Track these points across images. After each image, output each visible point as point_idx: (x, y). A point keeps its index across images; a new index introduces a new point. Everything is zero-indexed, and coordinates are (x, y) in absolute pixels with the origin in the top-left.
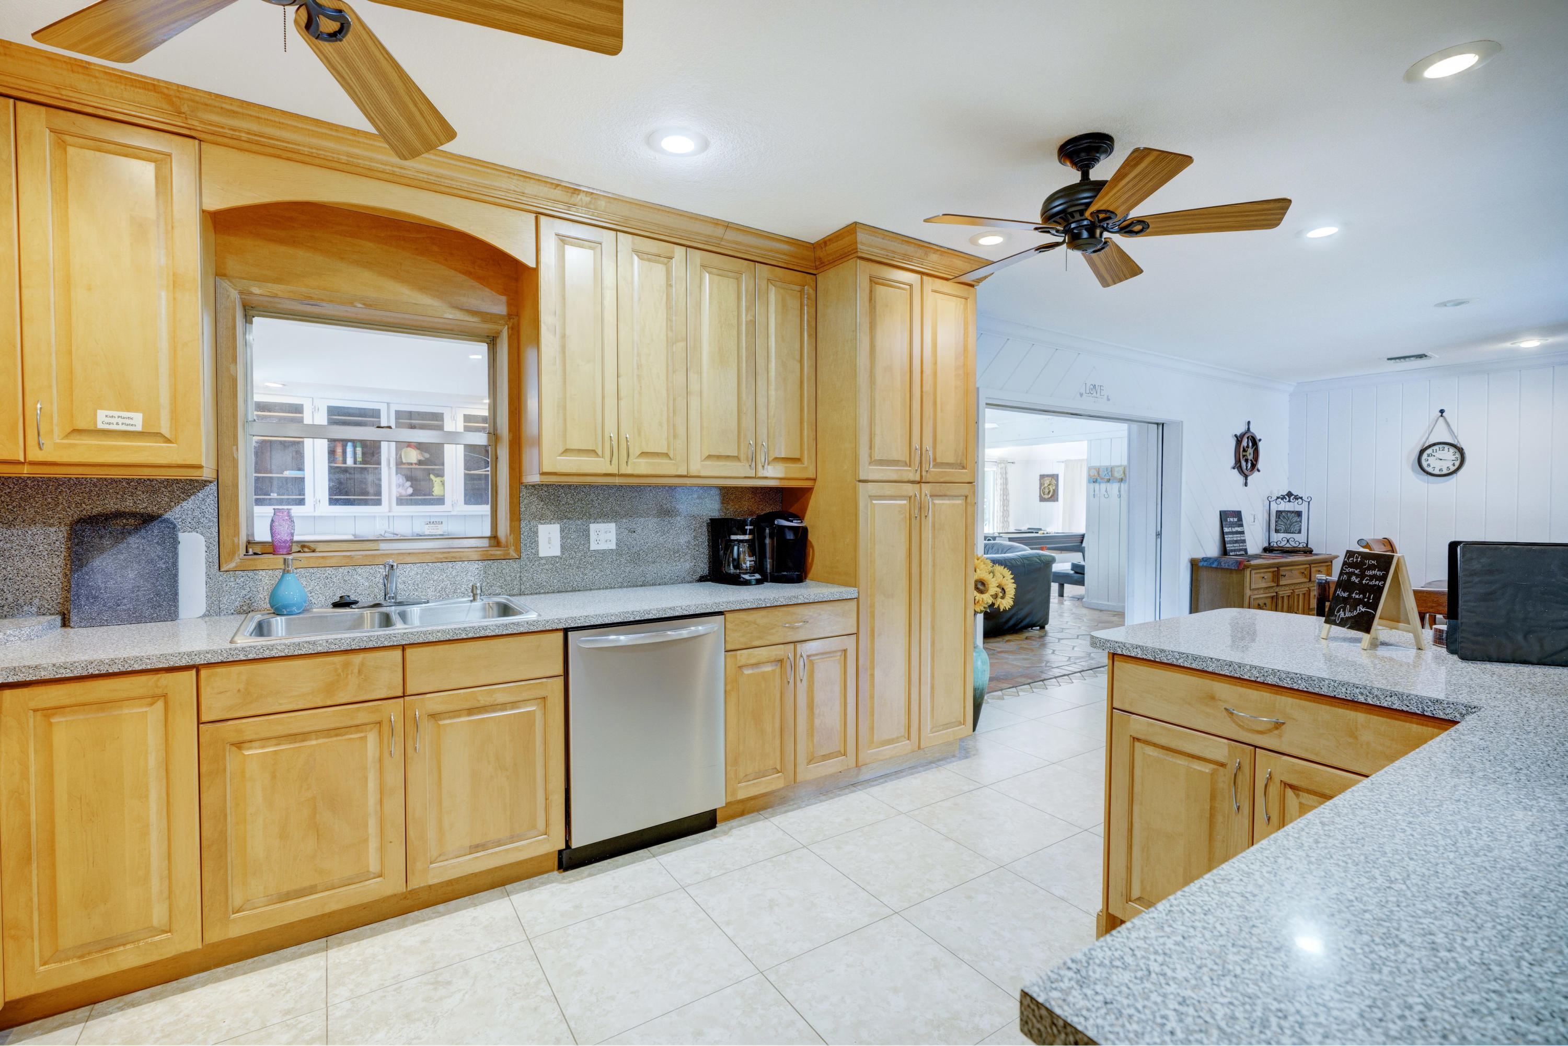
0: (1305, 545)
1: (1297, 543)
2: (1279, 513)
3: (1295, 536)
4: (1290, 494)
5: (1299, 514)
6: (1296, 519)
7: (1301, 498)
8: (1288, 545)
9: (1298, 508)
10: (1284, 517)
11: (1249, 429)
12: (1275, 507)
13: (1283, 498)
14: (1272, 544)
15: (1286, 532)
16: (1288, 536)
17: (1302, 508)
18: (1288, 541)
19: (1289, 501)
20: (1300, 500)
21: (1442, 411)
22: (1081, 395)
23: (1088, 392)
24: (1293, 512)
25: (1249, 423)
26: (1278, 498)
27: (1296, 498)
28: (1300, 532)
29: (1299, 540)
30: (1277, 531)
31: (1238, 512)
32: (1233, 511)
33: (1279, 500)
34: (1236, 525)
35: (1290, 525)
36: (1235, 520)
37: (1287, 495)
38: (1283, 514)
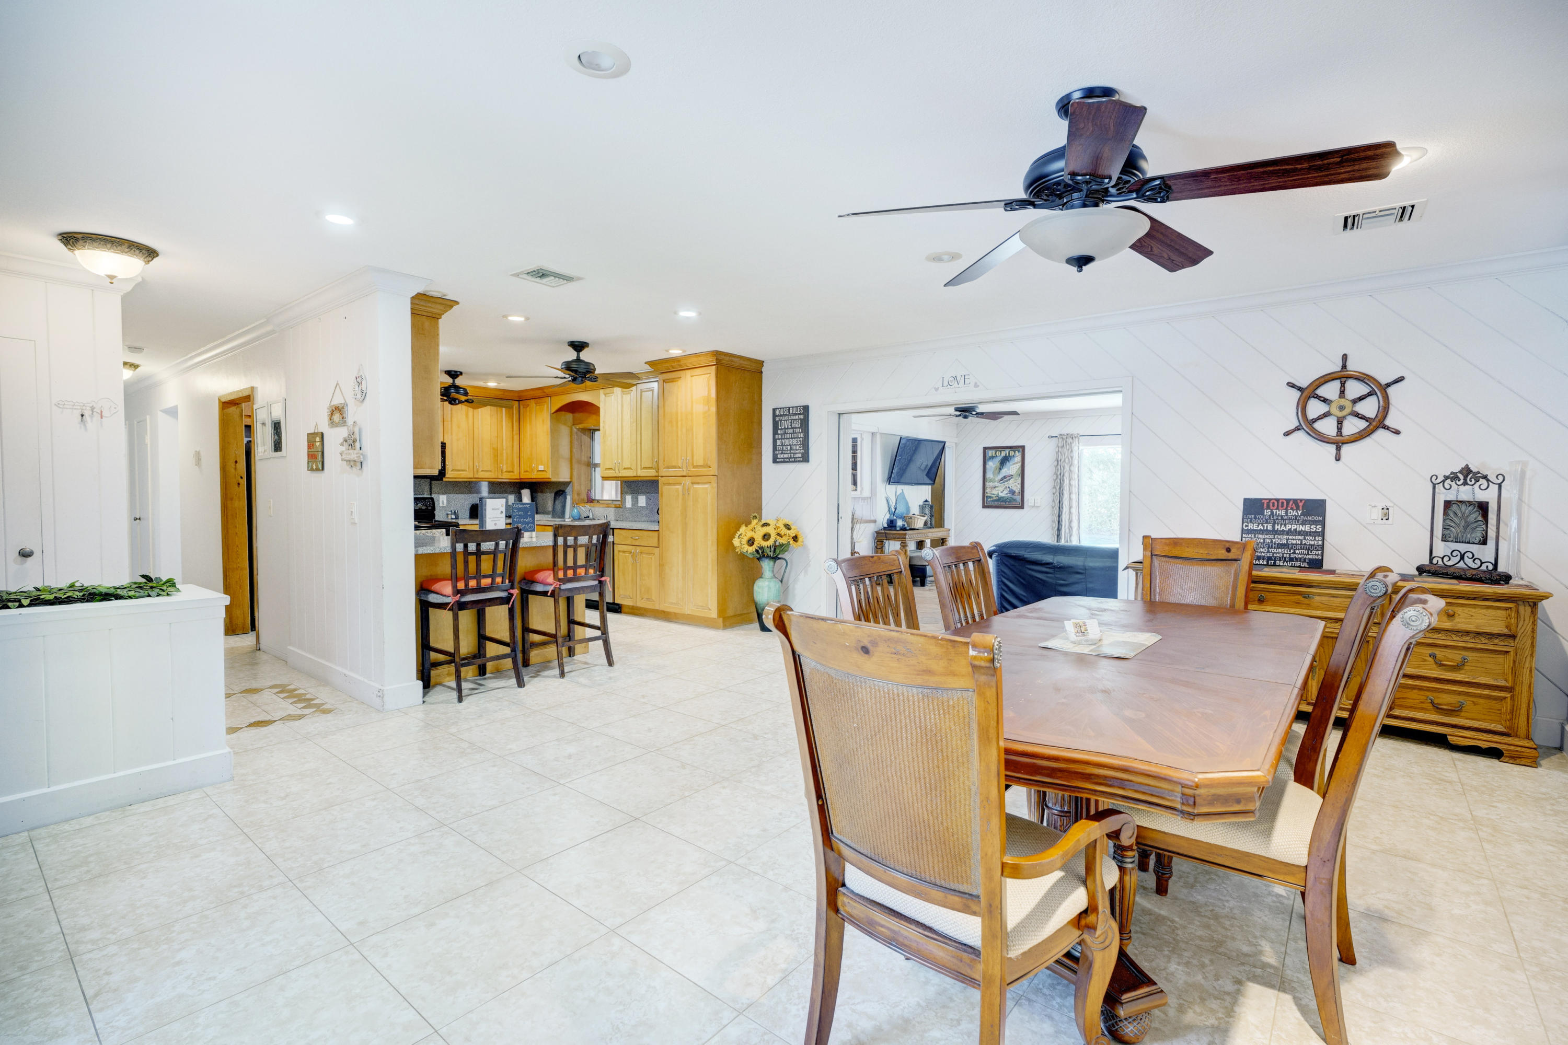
0: (1491, 567)
1: (1479, 564)
2: (1448, 504)
3: (1474, 548)
4: (1467, 471)
5: (1483, 508)
6: (1477, 515)
7: (1485, 478)
8: (1461, 564)
9: (1481, 496)
10: (1457, 514)
11: (1345, 366)
12: (1443, 496)
13: (1454, 477)
14: (1435, 561)
15: (1457, 540)
16: (1463, 547)
17: (1488, 495)
18: (1462, 558)
19: (1465, 483)
20: (1482, 481)
22: (937, 389)
23: (946, 383)
24: (1470, 503)
25: (1346, 356)
26: (1446, 478)
27: (1477, 478)
28: (1484, 542)
29: (1478, 556)
30: (1444, 539)
31: (1307, 501)
32: (1288, 501)
33: (1448, 481)
34: (1296, 519)
35: (1465, 528)
36: (1292, 513)
37: (1460, 472)
38: (1454, 507)
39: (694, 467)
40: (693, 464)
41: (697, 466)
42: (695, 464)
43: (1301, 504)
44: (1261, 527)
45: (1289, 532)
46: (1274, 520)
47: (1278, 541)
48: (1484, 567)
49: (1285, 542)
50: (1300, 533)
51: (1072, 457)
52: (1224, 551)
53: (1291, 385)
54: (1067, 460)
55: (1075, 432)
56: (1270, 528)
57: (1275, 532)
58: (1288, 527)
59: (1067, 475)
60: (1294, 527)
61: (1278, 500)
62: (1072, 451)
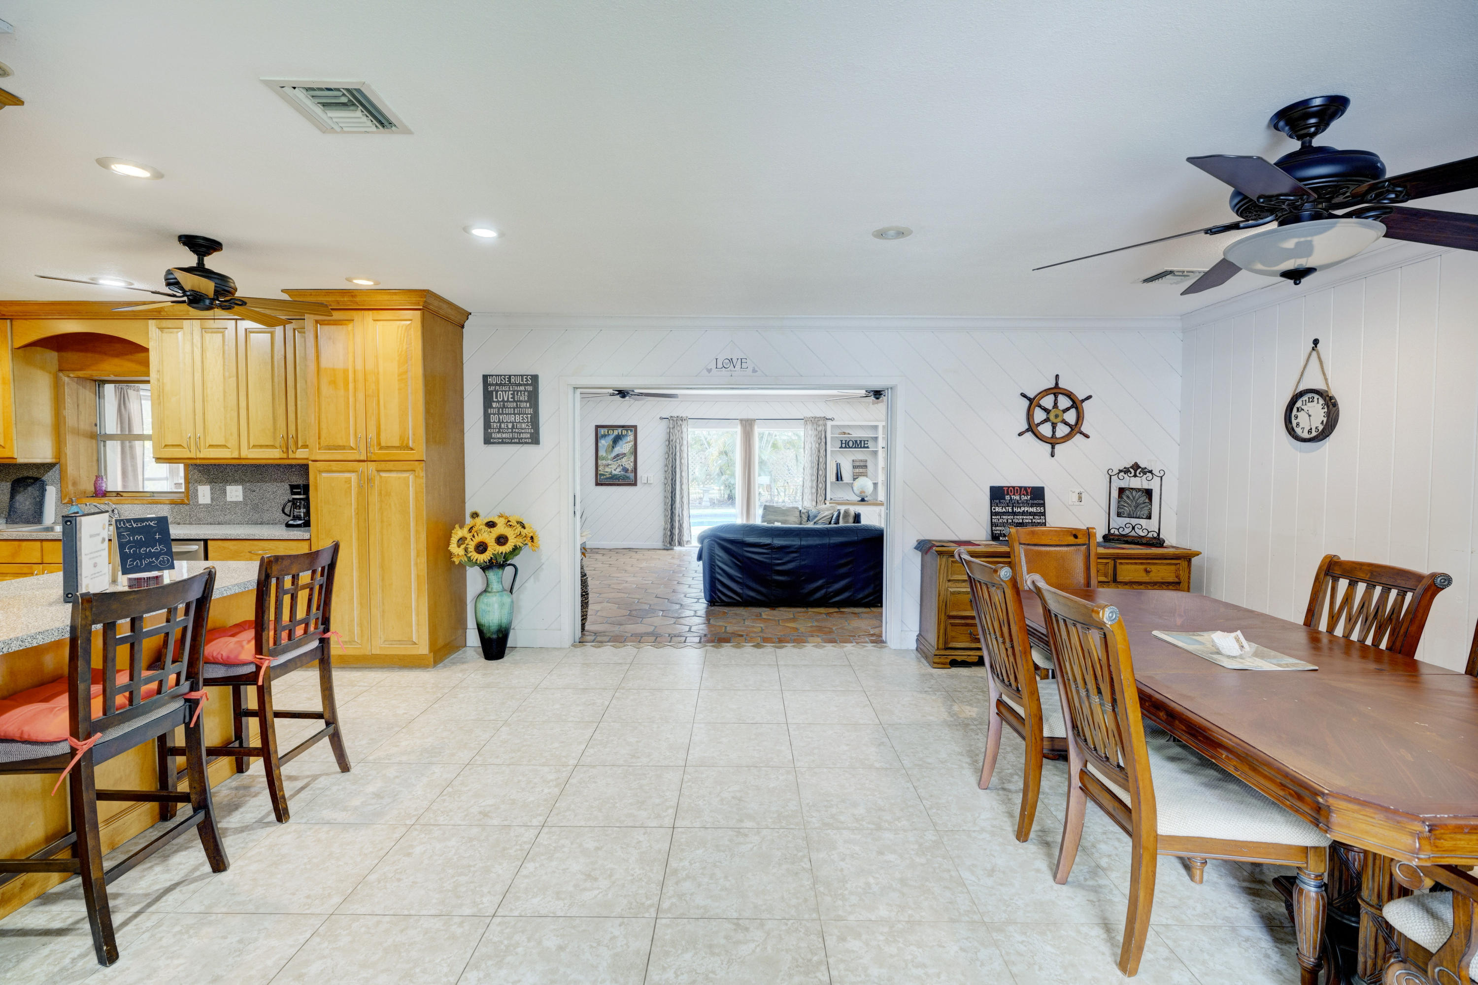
0: (1155, 535)
1: (1146, 532)
2: (1121, 490)
3: (1143, 522)
4: (1136, 466)
5: (1149, 493)
6: (1144, 499)
7: (1151, 472)
8: (1133, 533)
9: (1146, 486)
10: (1128, 497)
11: (1057, 384)
12: (1117, 484)
13: (1126, 471)
14: (1112, 531)
15: (1130, 516)
16: (1134, 521)
17: (1154, 485)
18: (1133, 528)
19: (1135, 476)
20: (1148, 474)
21: (1316, 342)
22: (709, 371)
23: (720, 365)
24: (1139, 490)
25: (1057, 376)
26: (1120, 471)
27: (1145, 471)
28: (1149, 517)
29: (1146, 527)
30: (1119, 515)
31: (1033, 488)
32: (1021, 488)
33: (1122, 474)
34: (1026, 504)
35: (1136, 507)
36: (1024, 498)
37: (1131, 467)
38: (1127, 492)
39: (381, 448)
40: (379, 444)
41: (388, 448)
42: (383, 444)
43: (1029, 491)
44: (1004, 510)
45: (1023, 514)
46: (1012, 504)
47: (1017, 521)
48: (1150, 535)
49: (1021, 521)
50: (1031, 514)
51: (682, 438)
52: (1072, 538)
53: (1024, 395)
54: (678, 441)
55: (684, 415)
56: (1010, 510)
57: (1014, 514)
58: (1023, 509)
59: (678, 454)
60: (1026, 509)
61: (1014, 487)
62: (682, 432)
